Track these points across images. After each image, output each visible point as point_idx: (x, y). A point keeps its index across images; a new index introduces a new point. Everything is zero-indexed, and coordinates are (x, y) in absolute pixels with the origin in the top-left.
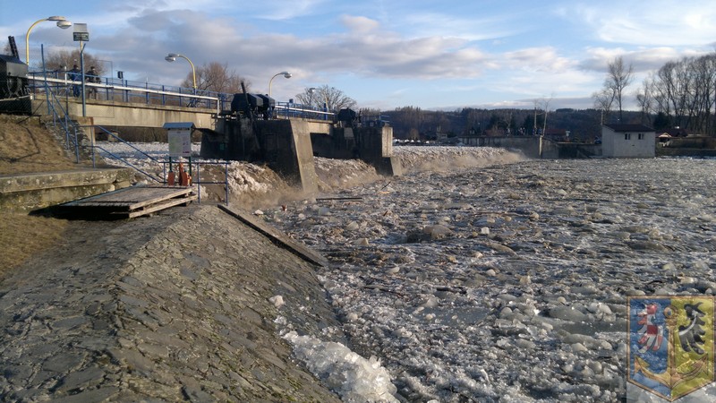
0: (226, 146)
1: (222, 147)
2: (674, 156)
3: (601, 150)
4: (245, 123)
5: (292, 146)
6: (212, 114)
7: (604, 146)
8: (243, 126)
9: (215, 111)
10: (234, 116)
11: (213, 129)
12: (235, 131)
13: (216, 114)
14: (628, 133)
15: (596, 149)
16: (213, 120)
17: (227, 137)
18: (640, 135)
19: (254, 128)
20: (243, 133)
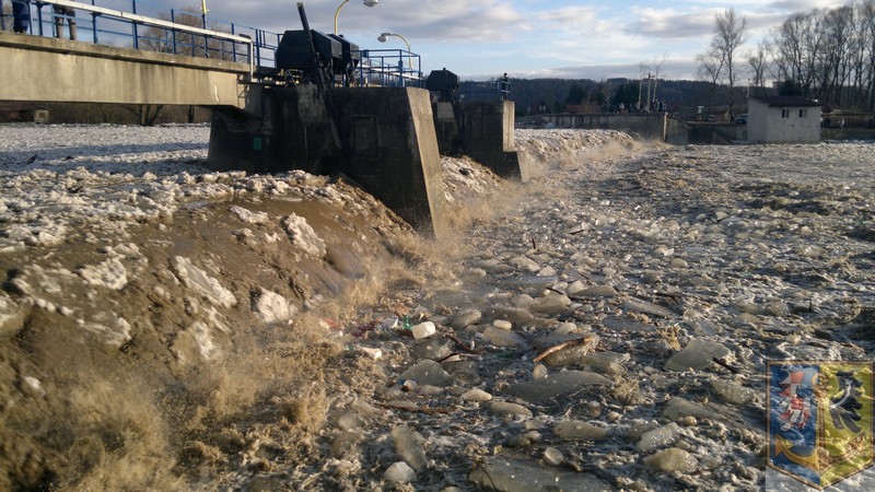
0: (268, 141)
1: (257, 144)
3: (745, 133)
4: (306, 93)
5: (411, 141)
6: (239, 73)
7: (751, 126)
8: (304, 100)
9: (246, 68)
10: (281, 79)
11: (242, 105)
12: (286, 110)
13: (246, 74)
14: (786, 109)
15: (739, 131)
16: (242, 87)
17: (268, 124)
18: (801, 111)
19: (327, 103)
20: (302, 115)
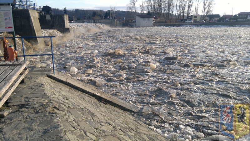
2: (158, 26)
3: (136, 24)
5: (31, 23)
14: (144, 18)
18: (148, 19)
